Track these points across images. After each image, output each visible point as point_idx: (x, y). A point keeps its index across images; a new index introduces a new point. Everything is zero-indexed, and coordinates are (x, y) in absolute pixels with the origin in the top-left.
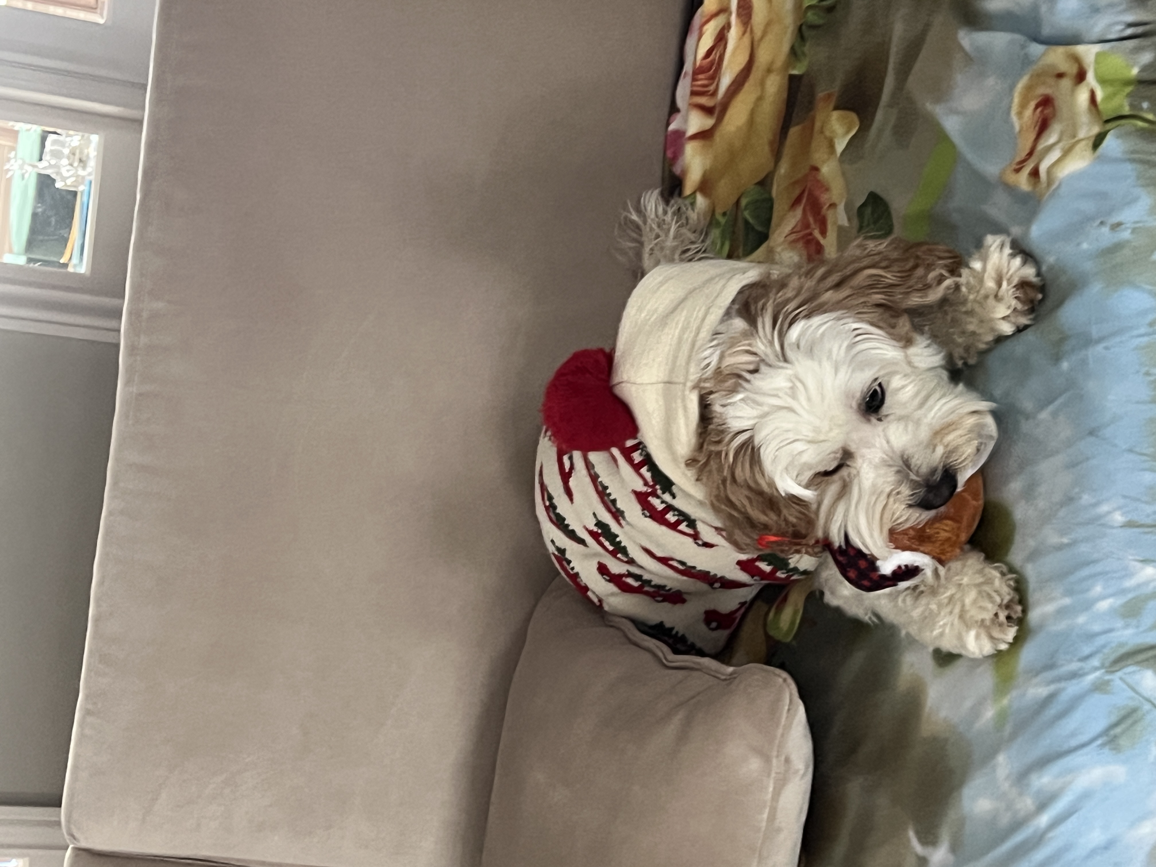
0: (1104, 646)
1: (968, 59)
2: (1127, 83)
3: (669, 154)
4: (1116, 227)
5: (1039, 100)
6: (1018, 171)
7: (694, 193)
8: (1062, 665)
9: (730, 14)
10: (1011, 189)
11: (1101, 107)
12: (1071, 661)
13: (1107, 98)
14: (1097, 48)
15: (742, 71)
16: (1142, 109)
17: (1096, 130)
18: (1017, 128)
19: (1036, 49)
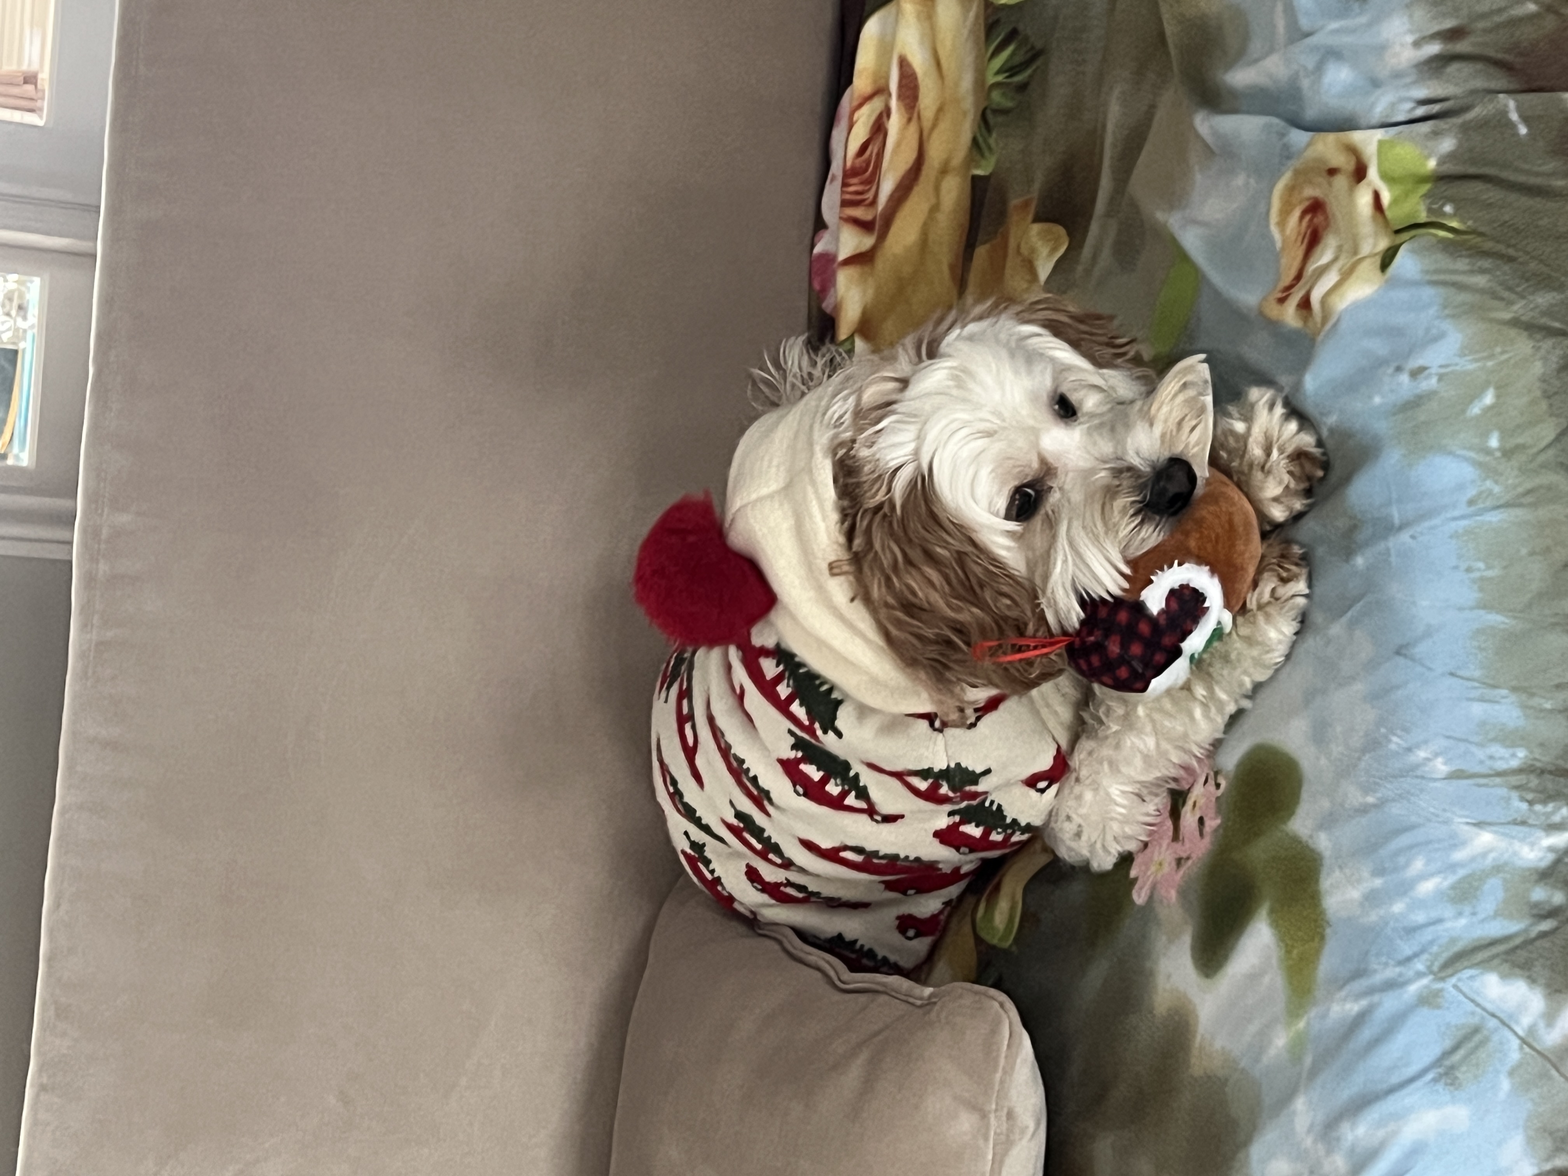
0: (1432, 942)
1: (1209, 152)
2: (1422, 179)
3: (817, 286)
4: (1416, 373)
5: (1306, 204)
6: (1282, 301)
7: (851, 338)
8: (1375, 971)
9: (890, 95)
10: (1274, 326)
11: (1388, 214)
12: (1386, 964)
13: (1395, 202)
14: (1379, 134)
15: (911, 170)
16: (1444, 215)
17: (1383, 244)
18: (1279, 245)
19: (1299, 137)
